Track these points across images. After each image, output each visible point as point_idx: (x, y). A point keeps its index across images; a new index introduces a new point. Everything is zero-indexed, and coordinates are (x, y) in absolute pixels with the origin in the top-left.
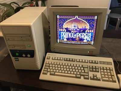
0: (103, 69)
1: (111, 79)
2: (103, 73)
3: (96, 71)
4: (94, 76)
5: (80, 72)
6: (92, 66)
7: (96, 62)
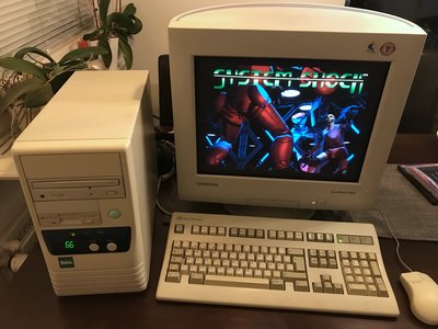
0: (350, 259)
1: (373, 288)
2: (348, 271)
3: (328, 266)
4: (323, 281)
5: (281, 271)
6: (317, 251)
7: (328, 238)
